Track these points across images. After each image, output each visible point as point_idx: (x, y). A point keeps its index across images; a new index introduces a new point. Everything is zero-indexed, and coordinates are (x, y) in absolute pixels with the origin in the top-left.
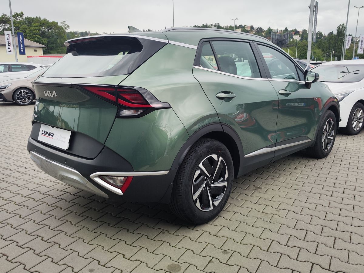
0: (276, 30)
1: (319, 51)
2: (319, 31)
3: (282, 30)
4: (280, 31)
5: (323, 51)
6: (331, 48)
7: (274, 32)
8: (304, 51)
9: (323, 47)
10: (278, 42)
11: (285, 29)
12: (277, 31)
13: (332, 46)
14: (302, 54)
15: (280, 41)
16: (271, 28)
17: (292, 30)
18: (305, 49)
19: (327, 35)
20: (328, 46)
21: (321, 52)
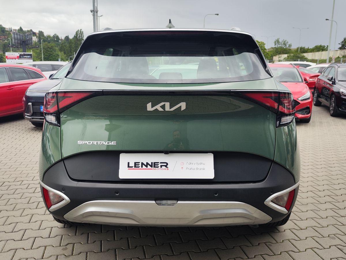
0: (9, 28)
1: (62, 54)
2: (55, 34)
3: (16, 30)
4: (14, 30)
5: (65, 53)
6: (72, 52)
7: (8, 31)
8: (47, 53)
9: (64, 50)
10: (21, 42)
11: (20, 28)
12: (10, 30)
13: (73, 49)
14: (46, 56)
15: (23, 42)
16: (3, 26)
17: (28, 31)
18: (48, 51)
19: (63, 38)
20: (69, 49)
21: (63, 54)
